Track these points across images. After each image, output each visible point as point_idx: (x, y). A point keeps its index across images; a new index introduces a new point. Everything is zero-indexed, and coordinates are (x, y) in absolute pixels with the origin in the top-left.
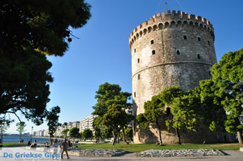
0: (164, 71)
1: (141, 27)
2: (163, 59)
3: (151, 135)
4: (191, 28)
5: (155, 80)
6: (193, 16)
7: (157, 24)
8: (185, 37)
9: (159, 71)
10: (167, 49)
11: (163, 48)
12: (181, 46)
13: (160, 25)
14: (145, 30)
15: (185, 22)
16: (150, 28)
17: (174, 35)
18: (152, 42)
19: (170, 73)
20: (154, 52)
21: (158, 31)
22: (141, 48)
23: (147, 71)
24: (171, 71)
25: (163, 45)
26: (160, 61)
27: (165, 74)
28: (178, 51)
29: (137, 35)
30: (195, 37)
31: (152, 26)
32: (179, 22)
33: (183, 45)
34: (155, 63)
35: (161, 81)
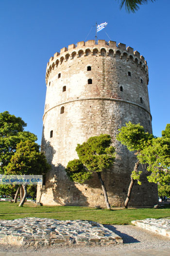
0: (103, 108)
2: (103, 93)
5: (88, 117)
7: (99, 48)
8: (129, 73)
9: (96, 106)
10: (109, 81)
11: (104, 79)
12: (125, 82)
13: (103, 50)
14: (81, 52)
15: (131, 57)
16: (88, 51)
17: (119, 68)
18: (89, 69)
19: (111, 111)
20: (90, 81)
21: (99, 57)
22: (70, 73)
23: (78, 104)
24: (112, 109)
25: (103, 75)
26: (98, 94)
27: (103, 112)
28: (121, 88)
29: (67, 56)
30: (139, 78)
31: (92, 49)
32: (125, 54)
33: (127, 82)
34: (90, 95)
35: (98, 120)
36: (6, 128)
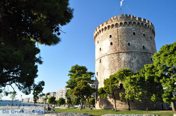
0: (119, 58)
1: (103, 25)
2: (118, 49)
3: (109, 103)
4: (138, 27)
5: (112, 63)
6: (140, 19)
7: (114, 23)
8: (134, 34)
9: (115, 57)
10: (121, 41)
11: (118, 41)
12: (132, 40)
13: (117, 24)
14: (106, 28)
15: (134, 23)
16: (109, 26)
17: (127, 32)
18: (111, 36)
19: (123, 59)
20: (111, 44)
21: (115, 29)
22: (102, 40)
23: (106, 57)
24: (124, 57)
25: (118, 39)
26: (116, 50)
27: (119, 59)
28: (129, 43)
29: (100, 31)
30: (141, 34)
31: (110, 25)
32: (130, 23)
33: (133, 39)
34: (112, 51)
35: (117, 64)
36: (77, 73)
